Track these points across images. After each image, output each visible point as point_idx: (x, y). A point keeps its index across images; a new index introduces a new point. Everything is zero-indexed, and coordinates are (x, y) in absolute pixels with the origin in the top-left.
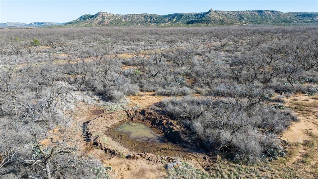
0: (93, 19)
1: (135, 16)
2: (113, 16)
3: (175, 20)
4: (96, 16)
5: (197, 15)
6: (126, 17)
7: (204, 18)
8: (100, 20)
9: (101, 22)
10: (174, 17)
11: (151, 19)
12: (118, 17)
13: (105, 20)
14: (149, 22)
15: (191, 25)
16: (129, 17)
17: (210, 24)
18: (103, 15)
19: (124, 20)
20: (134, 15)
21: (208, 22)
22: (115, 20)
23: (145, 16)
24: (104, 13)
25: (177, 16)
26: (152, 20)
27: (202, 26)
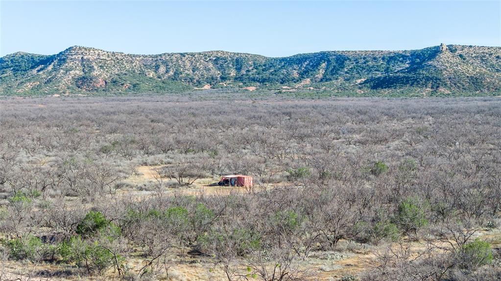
0: (54, 69)
1: (184, 59)
2: (117, 59)
3: (324, 75)
4: (61, 58)
5: (391, 58)
6: (157, 62)
7: (424, 72)
8: (79, 72)
9: (83, 79)
10: (319, 64)
11: (239, 69)
12: (132, 62)
13: (95, 73)
14: (236, 79)
15: (386, 91)
16: (165, 63)
17: (442, 89)
18: (85, 57)
19: (152, 74)
20: (183, 55)
21: (436, 82)
22: (124, 72)
23: (219, 60)
24: (86, 49)
25: (329, 61)
26: (244, 72)
27: (423, 95)
